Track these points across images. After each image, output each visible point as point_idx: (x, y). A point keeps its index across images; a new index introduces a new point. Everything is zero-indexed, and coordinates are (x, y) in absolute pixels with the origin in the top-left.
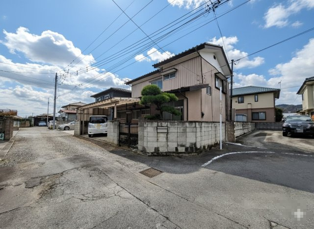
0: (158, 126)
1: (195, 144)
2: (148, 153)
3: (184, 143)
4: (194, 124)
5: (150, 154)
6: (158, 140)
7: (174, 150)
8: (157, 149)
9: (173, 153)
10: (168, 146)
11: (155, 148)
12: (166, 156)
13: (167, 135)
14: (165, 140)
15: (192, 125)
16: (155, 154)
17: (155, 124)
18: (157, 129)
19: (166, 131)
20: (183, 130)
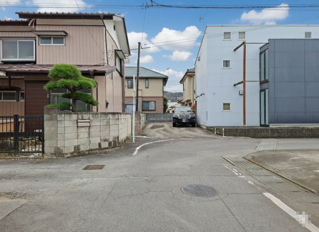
0: (78, 119)
1: (118, 138)
2: (66, 154)
3: (107, 138)
4: (117, 115)
5: (69, 155)
6: (78, 136)
7: (97, 147)
8: (77, 148)
9: (96, 149)
10: (90, 142)
11: (75, 147)
12: (89, 154)
13: (89, 129)
14: (87, 135)
15: (115, 117)
16: (75, 154)
17: (74, 117)
18: (77, 122)
19: (88, 124)
20: (107, 122)
